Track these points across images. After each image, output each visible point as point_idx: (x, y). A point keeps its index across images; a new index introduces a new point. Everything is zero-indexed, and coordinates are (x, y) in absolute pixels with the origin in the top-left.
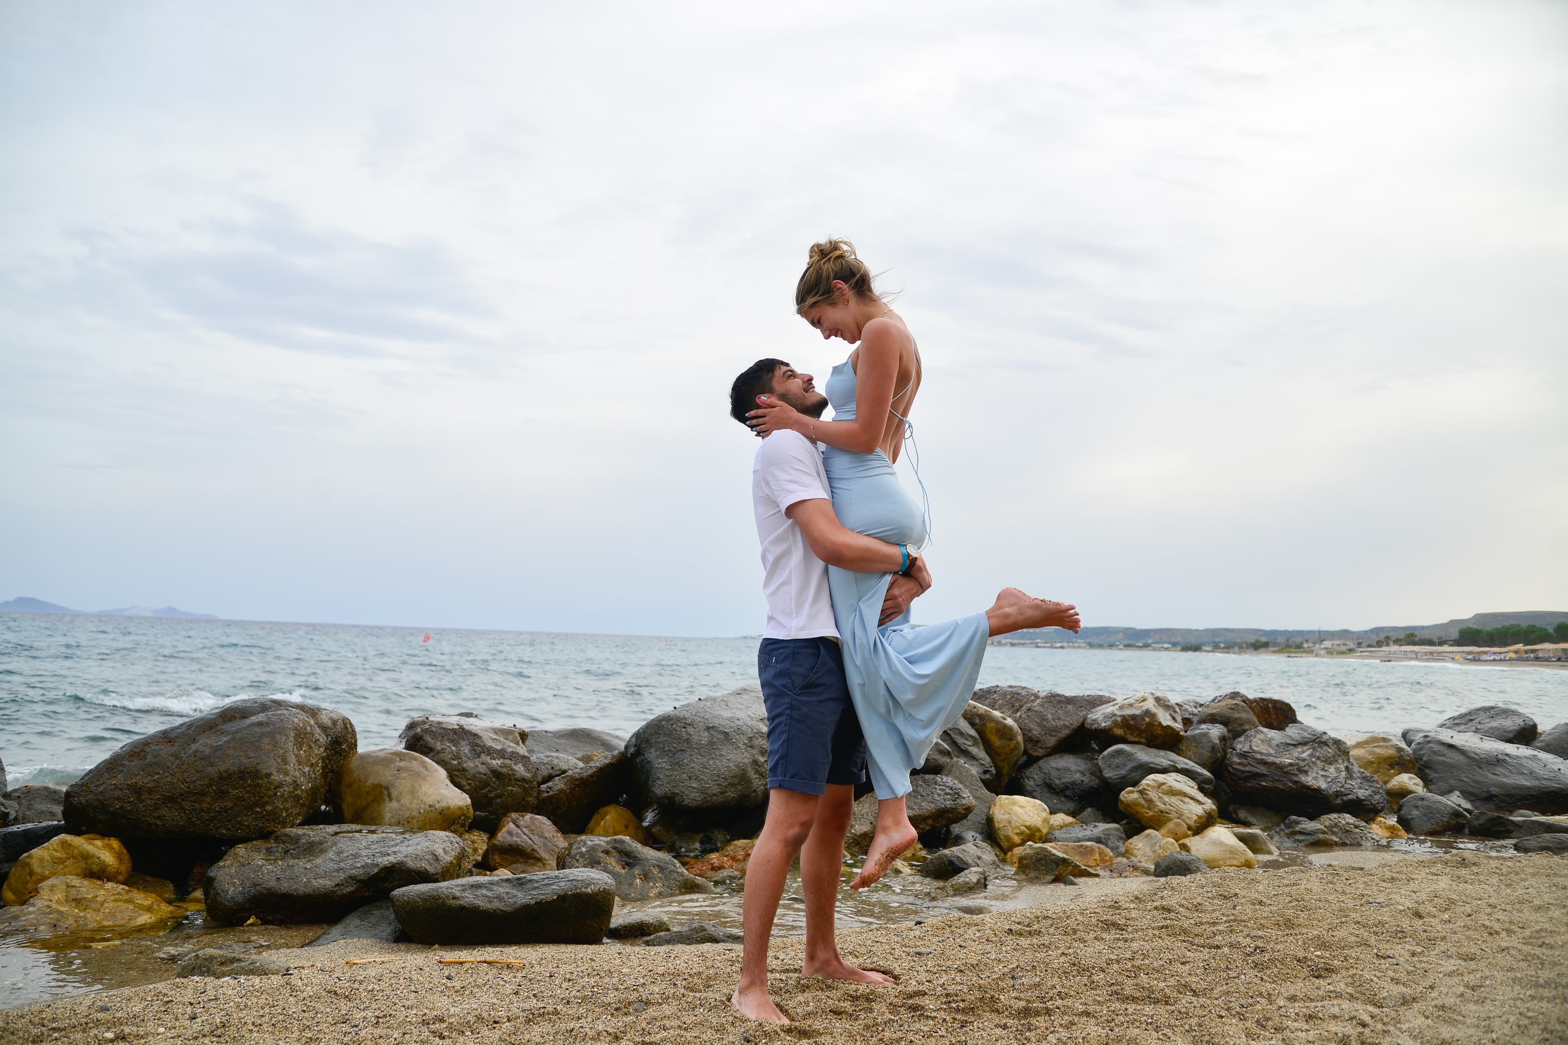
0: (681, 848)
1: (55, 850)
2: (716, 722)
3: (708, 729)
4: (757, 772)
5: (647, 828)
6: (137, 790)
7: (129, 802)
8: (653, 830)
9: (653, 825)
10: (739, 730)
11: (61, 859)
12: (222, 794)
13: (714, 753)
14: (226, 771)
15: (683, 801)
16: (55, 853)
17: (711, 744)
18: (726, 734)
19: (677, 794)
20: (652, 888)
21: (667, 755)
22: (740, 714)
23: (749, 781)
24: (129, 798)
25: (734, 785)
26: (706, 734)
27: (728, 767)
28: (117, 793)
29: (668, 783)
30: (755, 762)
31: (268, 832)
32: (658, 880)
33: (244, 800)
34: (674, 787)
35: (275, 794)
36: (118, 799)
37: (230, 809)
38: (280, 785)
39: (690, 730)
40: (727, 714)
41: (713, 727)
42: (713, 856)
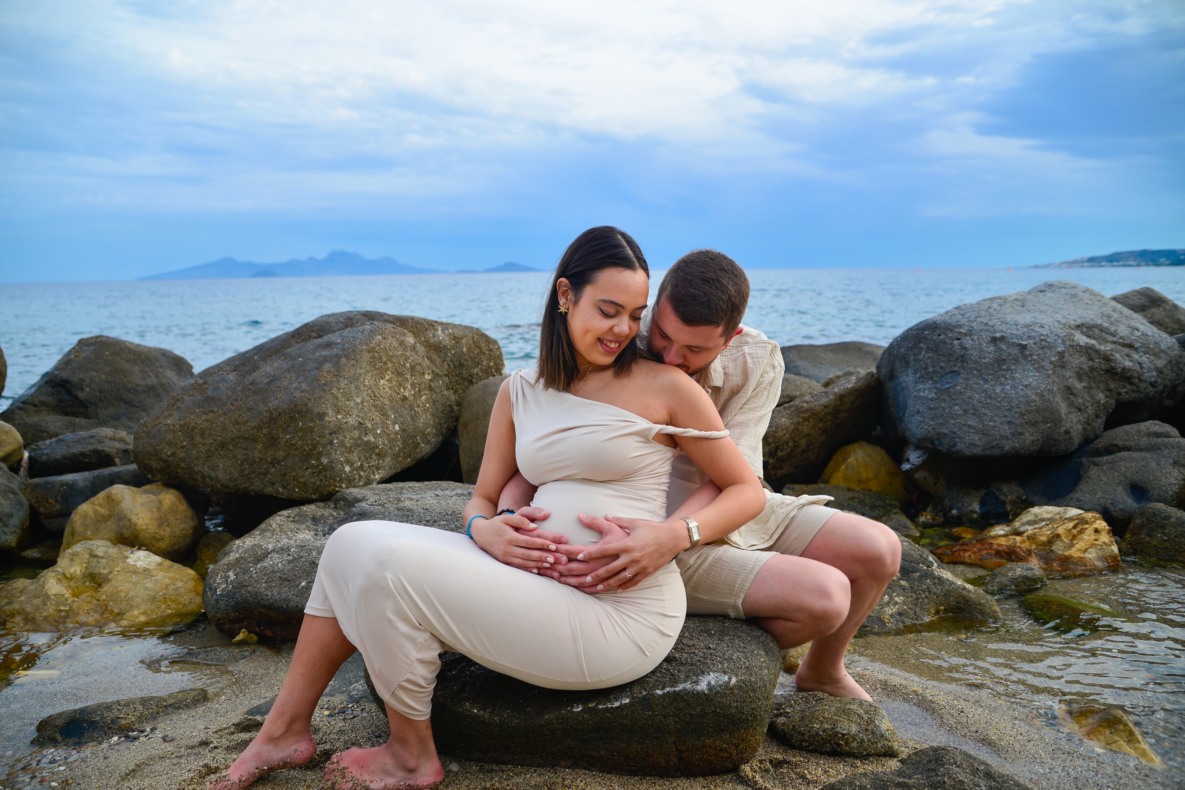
0: (951, 508)
1: (100, 505)
2: (1010, 331)
3: (994, 340)
4: (1071, 404)
5: (907, 472)
6: (188, 430)
7: (183, 447)
8: (917, 476)
9: (916, 469)
10: (1044, 344)
11: (104, 517)
12: (273, 442)
13: (1004, 376)
14: (276, 409)
15: (955, 445)
16: (99, 508)
17: (999, 362)
18: (1024, 347)
19: (946, 435)
20: (888, 604)
21: (931, 378)
22: (1045, 319)
23: (1057, 421)
24: (182, 442)
25: (1034, 424)
26: (992, 348)
27: (1026, 396)
28: (170, 437)
29: (932, 419)
30: (1069, 390)
31: (329, 492)
32: (899, 590)
33: (297, 449)
34: (941, 424)
35: (331, 443)
36: (170, 444)
37: (283, 461)
38: (339, 429)
39: (968, 342)
40: (1026, 318)
41: (1002, 338)
42: (999, 530)
